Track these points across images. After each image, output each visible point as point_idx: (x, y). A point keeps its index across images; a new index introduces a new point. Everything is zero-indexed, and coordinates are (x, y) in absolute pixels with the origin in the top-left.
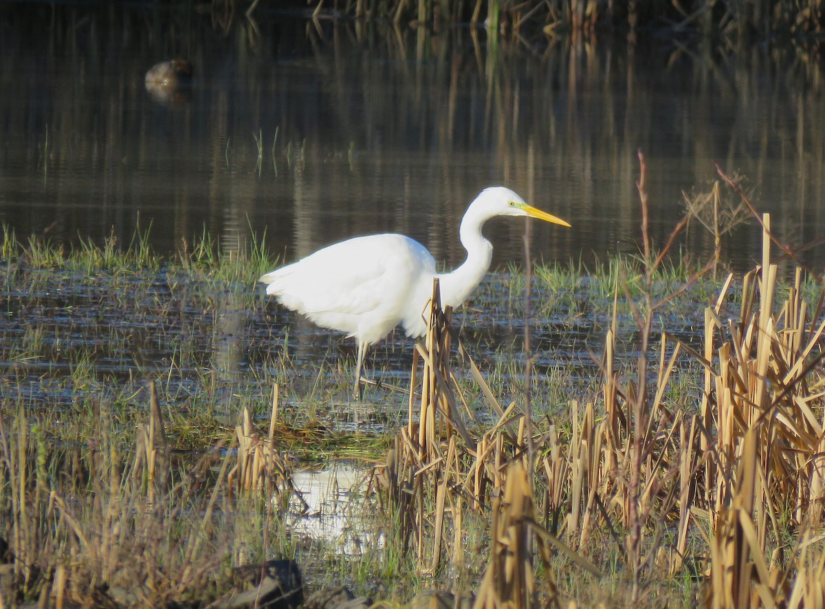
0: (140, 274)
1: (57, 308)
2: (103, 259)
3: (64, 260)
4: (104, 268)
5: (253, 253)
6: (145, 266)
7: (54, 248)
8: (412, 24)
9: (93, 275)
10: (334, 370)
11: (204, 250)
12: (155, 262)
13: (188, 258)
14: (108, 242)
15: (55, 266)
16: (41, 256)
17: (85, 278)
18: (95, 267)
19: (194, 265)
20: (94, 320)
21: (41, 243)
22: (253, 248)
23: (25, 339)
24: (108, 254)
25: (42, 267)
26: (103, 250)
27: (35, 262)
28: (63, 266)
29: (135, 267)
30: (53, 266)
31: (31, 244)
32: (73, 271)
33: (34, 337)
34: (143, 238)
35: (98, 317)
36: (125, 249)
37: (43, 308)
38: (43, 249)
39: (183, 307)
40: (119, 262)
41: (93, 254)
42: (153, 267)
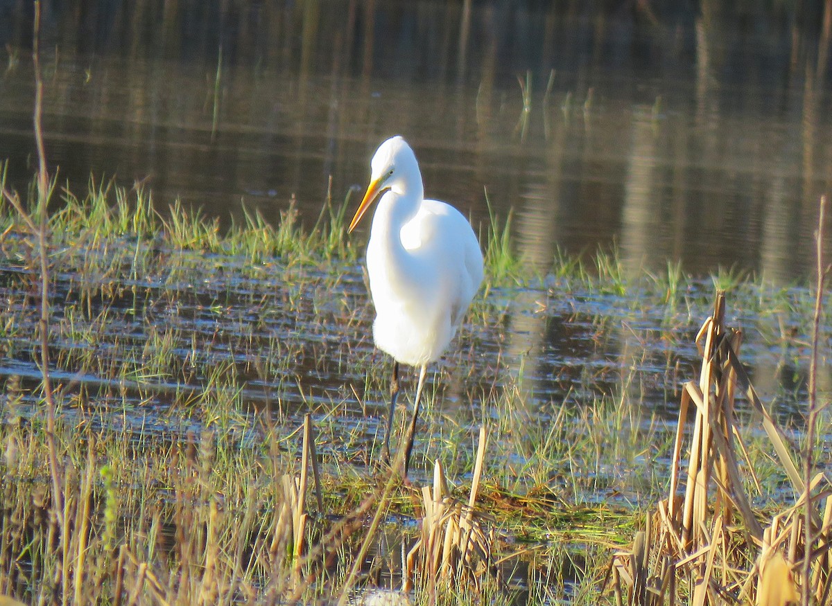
0: (328, 266)
1: (199, 307)
2: (276, 242)
3: (219, 241)
4: (276, 254)
5: (491, 246)
6: (335, 255)
7: (206, 222)
9: (258, 263)
10: (584, 415)
14: (285, 218)
15: (206, 247)
16: (186, 232)
17: (246, 267)
18: (262, 252)
20: (250, 327)
21: (188, 213)
22: (492, 237)
23: (146, 348)
24: (285, 233)
25: (186, 248)
26: (276, 228)
27: (178, 241)
28: (217, 249)
29: (321, 255)
30: (203, 248)
31: (173, 215)
32: (231, 255)
33: (160, 346)
34: (335, 216)
35: (255, 324)
36: (308, 230)
38: (189, 221)
40: (298, 245)
41: (261, 233)
42: (347, 257)
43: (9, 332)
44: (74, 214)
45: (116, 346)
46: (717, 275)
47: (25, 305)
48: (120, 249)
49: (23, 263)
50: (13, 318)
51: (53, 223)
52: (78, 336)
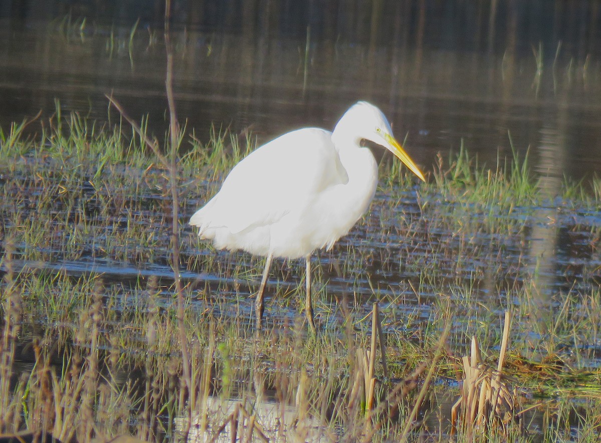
5: (513, 175)
6: (396, 183)
10: (585, 302)
11: (461, 168)
12: (407, 179)
13: (443, 177)
19: (449, 185)
22: (514, 167)
29: (386, 183)
42: (404, 184)
43: (150, 243)
44: (199, 154)
47: (162, 223)
49: (161, 192)
50: (153, 233)
51: (184, 161)
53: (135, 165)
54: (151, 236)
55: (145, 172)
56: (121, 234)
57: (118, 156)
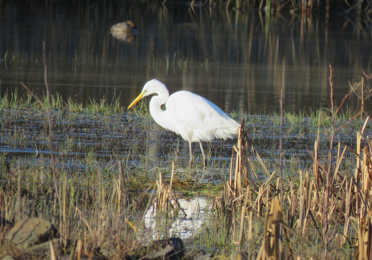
1: (79, 129)
2: (100, 109)
3: (83, 109)
4: (100, 112)
6: (118, 112)
7: (78, 103)
8: (234, 9)
9: (95, 115)
11: (143, 105)
12: (122, 110)
13: (136, 108)
14: (102, 101)
15: (79, 111)
16: (73, 107)
18: (96, 112)
19: (139, 111)
21: (73, 101)
23: (66, 142)
24: (102, 106)
25: (73, 112)
26: (100, 104)
27: (70, 109)
28: (82, 111)
29: (113, 112)
30: (78, 111)
31: (69, 102)
33: (70, 142)
34: (117, 100)
35: (97, 133)
36: (109, 104)
37: (74, 129)
38: (74, 104)
39: (134, 129)
40: (107, 110)
41: (95, 106)
42: (121, 112)
43: (24, 139)
44: (38, 103)
45: (57, 142)
46: (232, 112)
47: (28, 131)
48: (54, 113)
49: (25, 118)
50: (25, 135)
51: (33, 106)
52: (45, 140)
53: (14, 108)
54: (24, 137)
55: (18, 111)
56: (12, 136)
57: (7, 105)
